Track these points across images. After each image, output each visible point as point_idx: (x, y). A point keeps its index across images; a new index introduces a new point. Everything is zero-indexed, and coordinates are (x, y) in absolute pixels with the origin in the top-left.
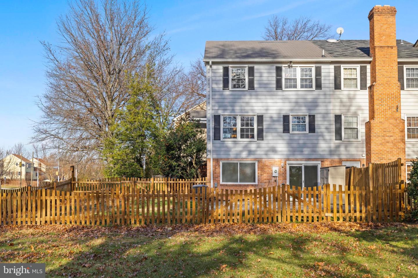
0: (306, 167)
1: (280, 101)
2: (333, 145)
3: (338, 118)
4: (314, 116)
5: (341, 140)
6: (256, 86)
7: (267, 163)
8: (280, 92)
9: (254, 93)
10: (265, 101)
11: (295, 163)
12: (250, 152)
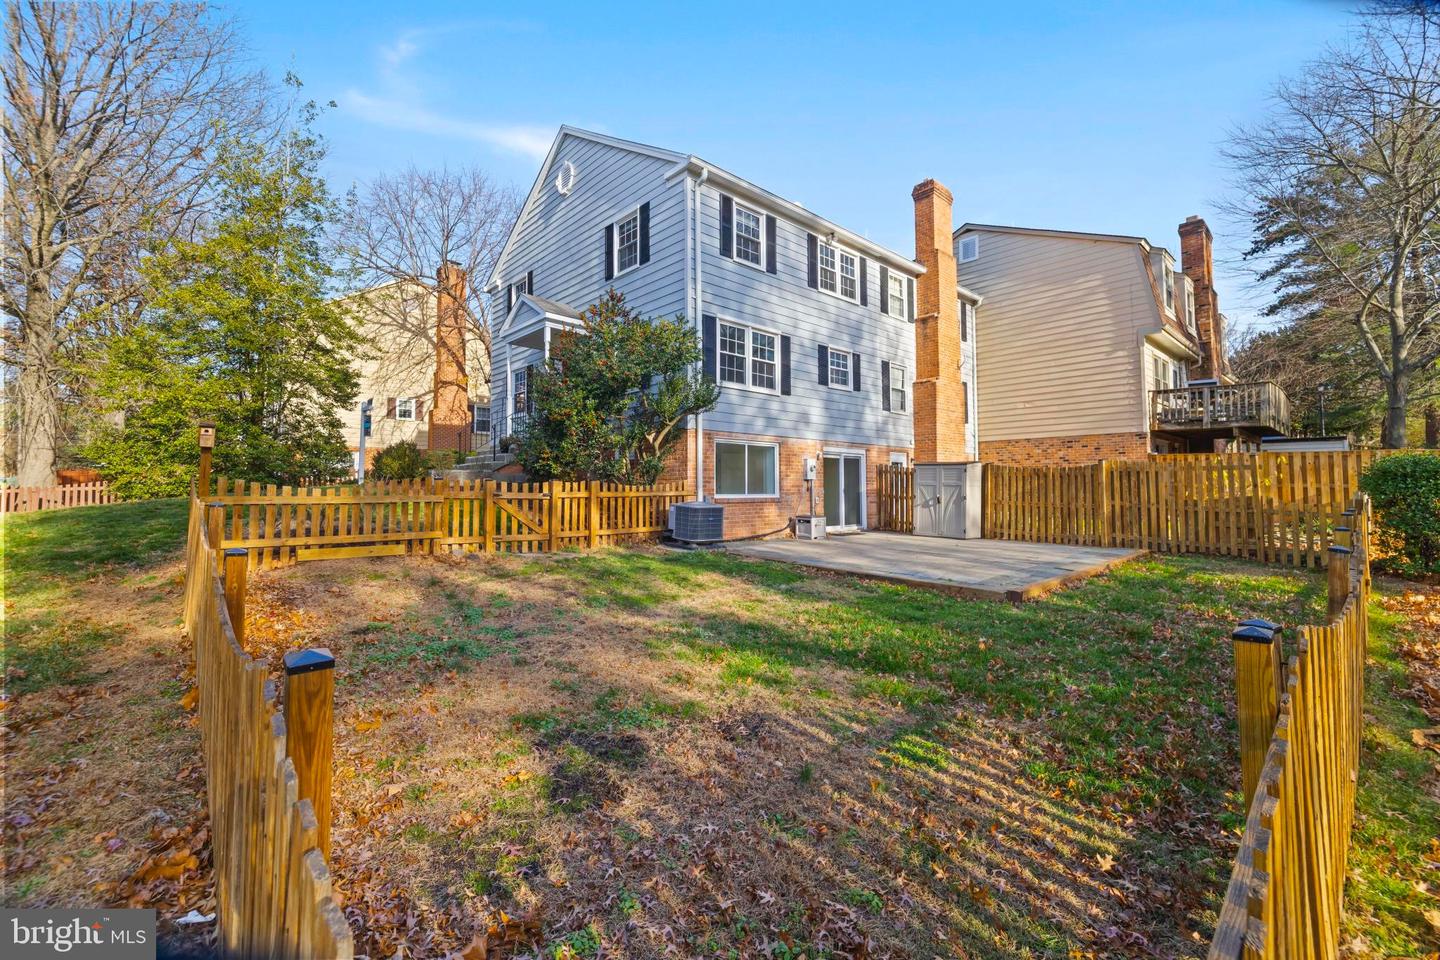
0: (847, 461)
1: (815, 312)
2: (880, 419)
3: (885, 366)
4: (858, 356)
5: (889, 410)
6: (779, 266)
7: (796, 450)
8: (813, 293)
9: (774, 282)
10: (792, 305)
11: (833, 451)
12: (771, 421)
